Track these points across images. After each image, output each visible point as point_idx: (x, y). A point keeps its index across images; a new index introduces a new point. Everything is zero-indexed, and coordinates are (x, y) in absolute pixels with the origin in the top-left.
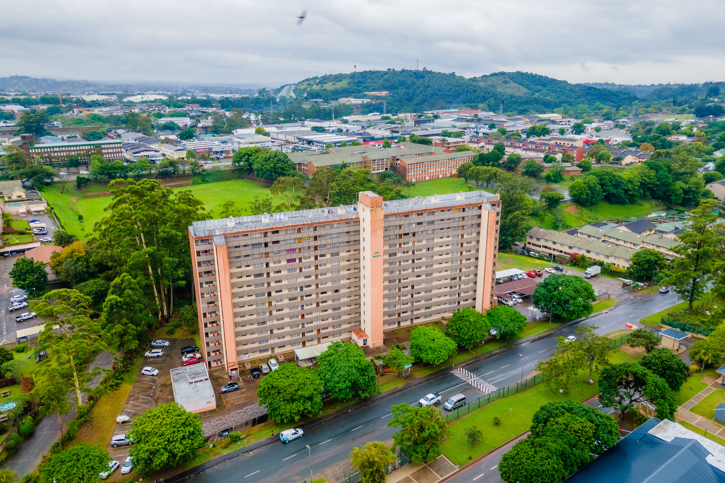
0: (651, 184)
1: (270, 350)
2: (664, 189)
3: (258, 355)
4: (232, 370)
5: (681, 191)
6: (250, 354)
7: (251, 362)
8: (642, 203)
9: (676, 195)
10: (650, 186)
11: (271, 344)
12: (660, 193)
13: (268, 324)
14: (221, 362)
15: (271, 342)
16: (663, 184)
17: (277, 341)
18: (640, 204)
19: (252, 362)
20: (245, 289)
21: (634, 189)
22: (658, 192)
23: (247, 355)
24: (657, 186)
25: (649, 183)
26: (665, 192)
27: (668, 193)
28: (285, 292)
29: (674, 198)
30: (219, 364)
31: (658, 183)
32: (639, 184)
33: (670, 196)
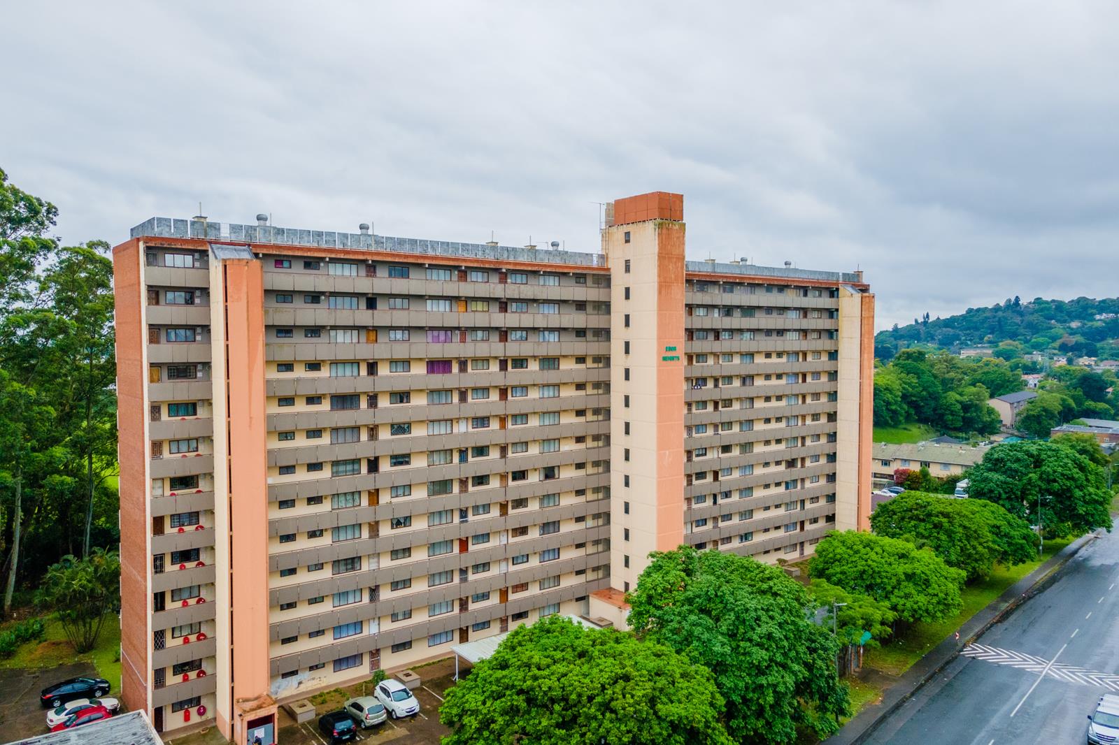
0: (914, 396)
1: (366, 660)
2: (933, 404)
3: (329, 678)
4: (253, 725)
5: (959, 406)
6: (304, 676)
7: (313, 699)
8: (909, 427)
9: (952, 413)
10: (914, 399)
11: (372, 638)
12: (928, 412)
13: (366, 566)
14: (202, 712)
15: (371, 629)
16: (930, 395)
17: (387, 626)
18: (905, 429)
19: (318, 698)
20: (301, 441)
21: (896, 403)
22: (925, 410)
23: (294, 680)
24: (923, 399)
25: (912, 395)
26: (935, 410)
27: (940, 412)
28: (419, 463)
29: (951, 417)
30: (195, 718)
31: (924, 393)
32: (900, 394)
33: (943, 415)
